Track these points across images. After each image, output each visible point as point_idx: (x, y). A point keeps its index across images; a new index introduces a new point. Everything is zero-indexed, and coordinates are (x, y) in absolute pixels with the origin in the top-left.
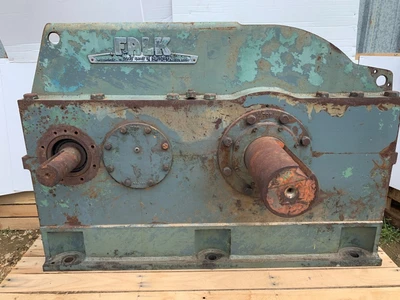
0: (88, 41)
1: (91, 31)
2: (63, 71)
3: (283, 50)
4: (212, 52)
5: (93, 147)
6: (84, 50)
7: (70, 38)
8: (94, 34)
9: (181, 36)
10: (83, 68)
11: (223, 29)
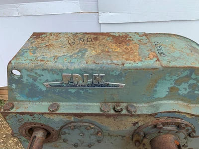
0: (42, 75)
1: (43, 70)
2: (27, 91)
3: (191, 82)
4: (137, 82)
5: (53, 131)
6: (40, 80)
7: (28, 73)
8: (47, 71)
9: (113, 73)
10: (41, 90)
11: (148, 69)
